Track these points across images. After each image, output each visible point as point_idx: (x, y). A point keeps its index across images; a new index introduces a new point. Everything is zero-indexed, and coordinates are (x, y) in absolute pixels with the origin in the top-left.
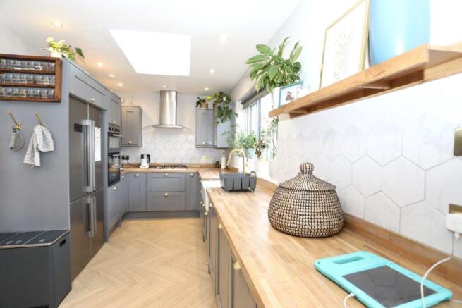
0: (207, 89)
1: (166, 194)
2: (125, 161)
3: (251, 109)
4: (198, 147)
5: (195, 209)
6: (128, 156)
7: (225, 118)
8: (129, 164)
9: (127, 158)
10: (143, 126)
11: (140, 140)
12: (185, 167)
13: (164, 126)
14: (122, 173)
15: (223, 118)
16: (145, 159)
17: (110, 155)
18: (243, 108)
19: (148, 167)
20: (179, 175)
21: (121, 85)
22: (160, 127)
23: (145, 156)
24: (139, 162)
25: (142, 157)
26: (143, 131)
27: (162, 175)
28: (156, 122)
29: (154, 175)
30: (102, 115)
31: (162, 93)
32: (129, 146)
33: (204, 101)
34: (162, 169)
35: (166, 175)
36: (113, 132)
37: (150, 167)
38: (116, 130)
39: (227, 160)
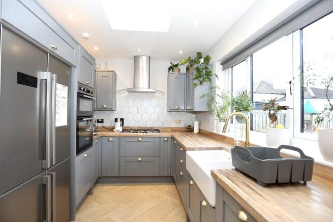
0: (181, 52)
1: (140, 159)
2: (100, 125)
3: (232, 70)
4: (170, 111)
5: (169, 175)
6: (102, 120)
7: (204, 80)
8: (104, 127)
9: (102, 122)
10: (117, 90)
11: (114, 104)
12: (158, 131)
13: (138, 90)
14: (95, 137)
15: (201, 79)
16: (119, 123)
17: (79, 118)
18: (224, 69)
19: (121, 130)
20: (152, 140)
21: (96, 48)
22: (133, 91)
23: (119, 120)
24: (113, 125)
25: (116, 120)
26: (118, 96)
27: (135, 140)
28: (130, 86)
29: (128, 139)
30: (71, 71)
31: (136, 59)
32: (103, 110)
33: (176, 66)
34: (136, 133)
35: (140, 139)
36: (84, 93)
37: (124, 130)
38: (88, 92)
39: (200, 125)
